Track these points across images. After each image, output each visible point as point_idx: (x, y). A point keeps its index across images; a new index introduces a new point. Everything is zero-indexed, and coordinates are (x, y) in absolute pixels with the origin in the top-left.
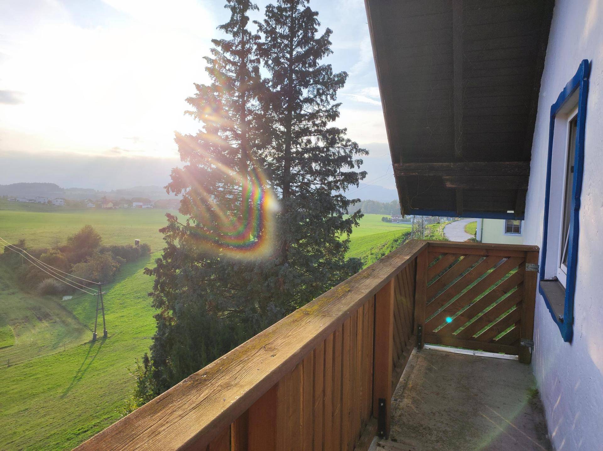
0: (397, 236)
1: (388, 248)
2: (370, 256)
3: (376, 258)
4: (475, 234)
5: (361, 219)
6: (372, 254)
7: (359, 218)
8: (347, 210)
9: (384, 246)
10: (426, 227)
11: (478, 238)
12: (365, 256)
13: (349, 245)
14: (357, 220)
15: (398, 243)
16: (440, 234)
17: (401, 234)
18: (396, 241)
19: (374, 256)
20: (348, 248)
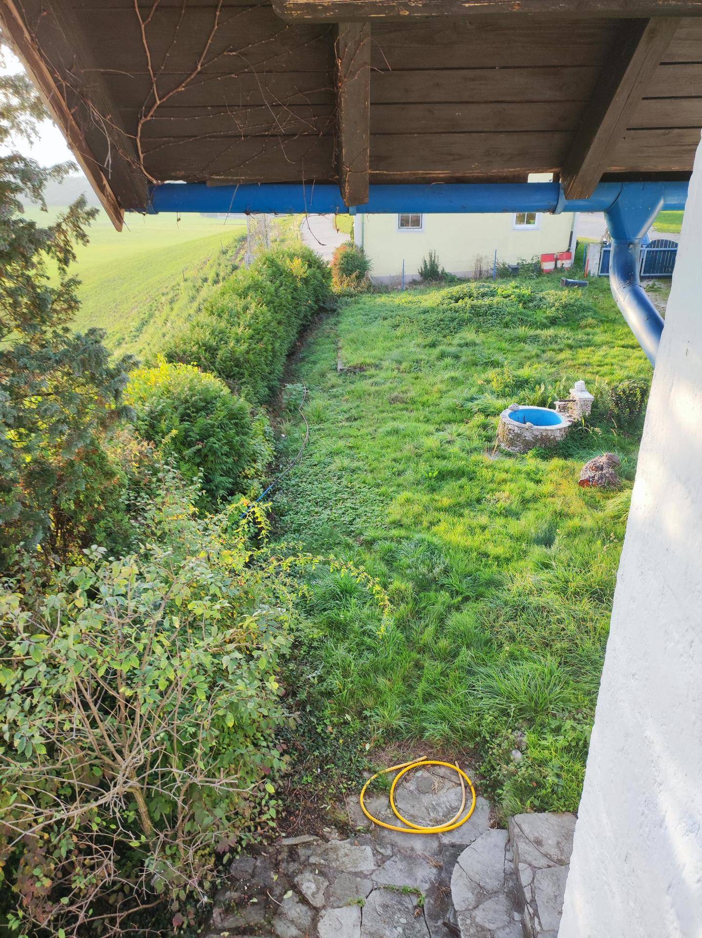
0: (225, 243)
1: (212, 266)
2: (182, 284)
3: (194, 286)
4: (352, 232)
5: (92, 221)
6: (186, 280)
7: (87, 220)
8: (42, 199)
9: (205, 263)
10: (272, 224)
11: (358, 242)
12: (174, 283)
13: (78, 292)
14: (82, 226)
15: (228, 257)
16: (295, 235)
17: (231, 240)
18: (224, 253)
19: (190, 284)
20: (76, 302)
